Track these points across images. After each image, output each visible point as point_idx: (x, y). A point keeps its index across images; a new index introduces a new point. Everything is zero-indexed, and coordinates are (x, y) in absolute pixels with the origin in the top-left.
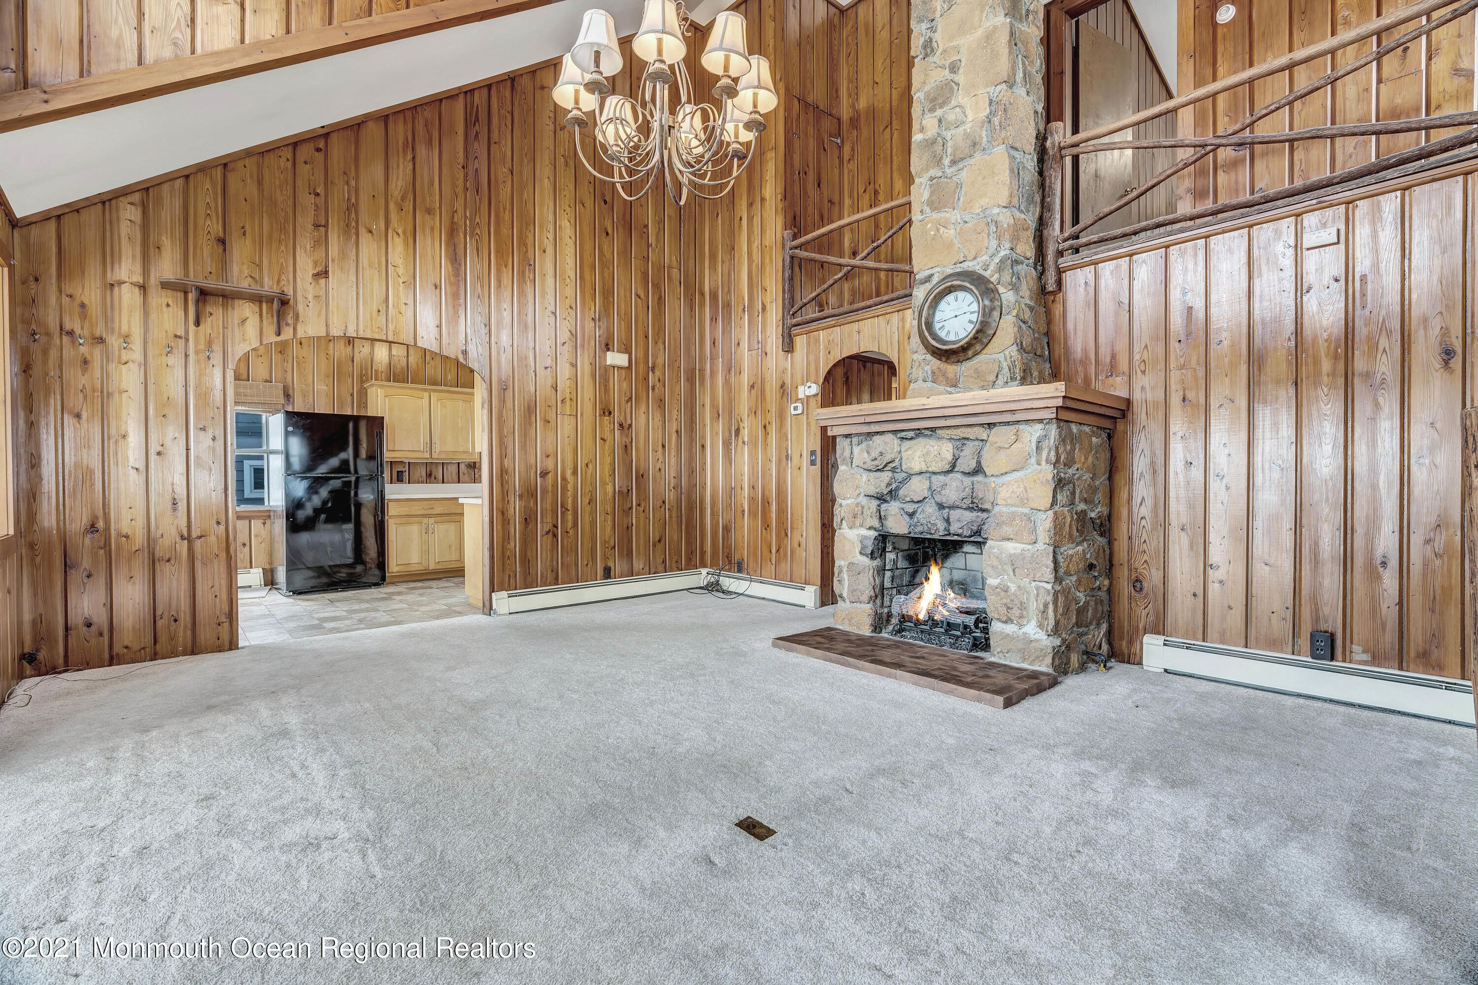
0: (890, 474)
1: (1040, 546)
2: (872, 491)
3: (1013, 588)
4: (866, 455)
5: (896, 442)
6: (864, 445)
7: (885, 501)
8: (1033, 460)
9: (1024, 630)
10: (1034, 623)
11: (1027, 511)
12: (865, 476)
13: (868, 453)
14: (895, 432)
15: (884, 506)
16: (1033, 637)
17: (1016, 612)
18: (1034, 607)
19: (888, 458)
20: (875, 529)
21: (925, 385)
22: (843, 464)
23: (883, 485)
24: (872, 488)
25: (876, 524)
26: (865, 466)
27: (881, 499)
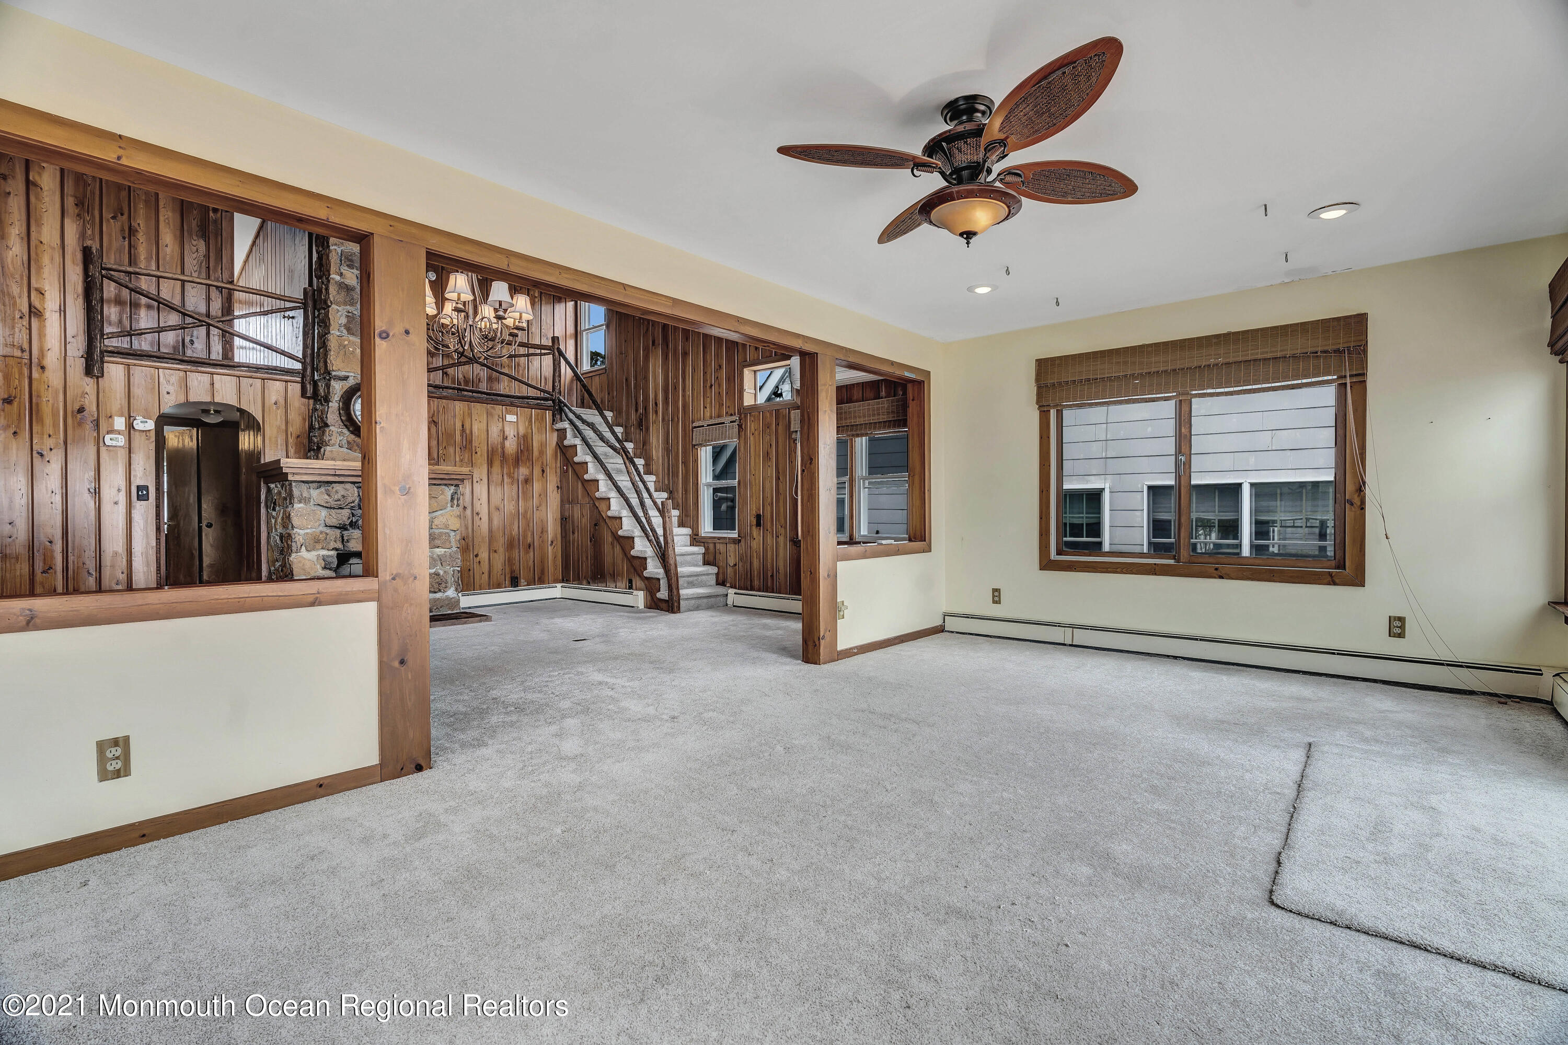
0: (349, 511)
1: (454, 549)
2: (334, 522)
3: (441, 573)
4: (327, 497)
5: (355, 489)
6: (323, 489)
7: (346, 529)
8: (449, 505)
9: (446, 594)
10: (453, 589)
11: (448, 531)
12: (324, 513)
13: (329, 495)
14: (354, 483)
15: (345, 533)
16: (451, 596)
17: (443, 585)
18: (450, 579)
19: (350, 499)
20: (336, 549)
21: (342, 449)
22: (300, 502)
23: (345, 519)
24: (334, 520)
25: (339, 545)
26: (327, 505)
27: (343, 528)
